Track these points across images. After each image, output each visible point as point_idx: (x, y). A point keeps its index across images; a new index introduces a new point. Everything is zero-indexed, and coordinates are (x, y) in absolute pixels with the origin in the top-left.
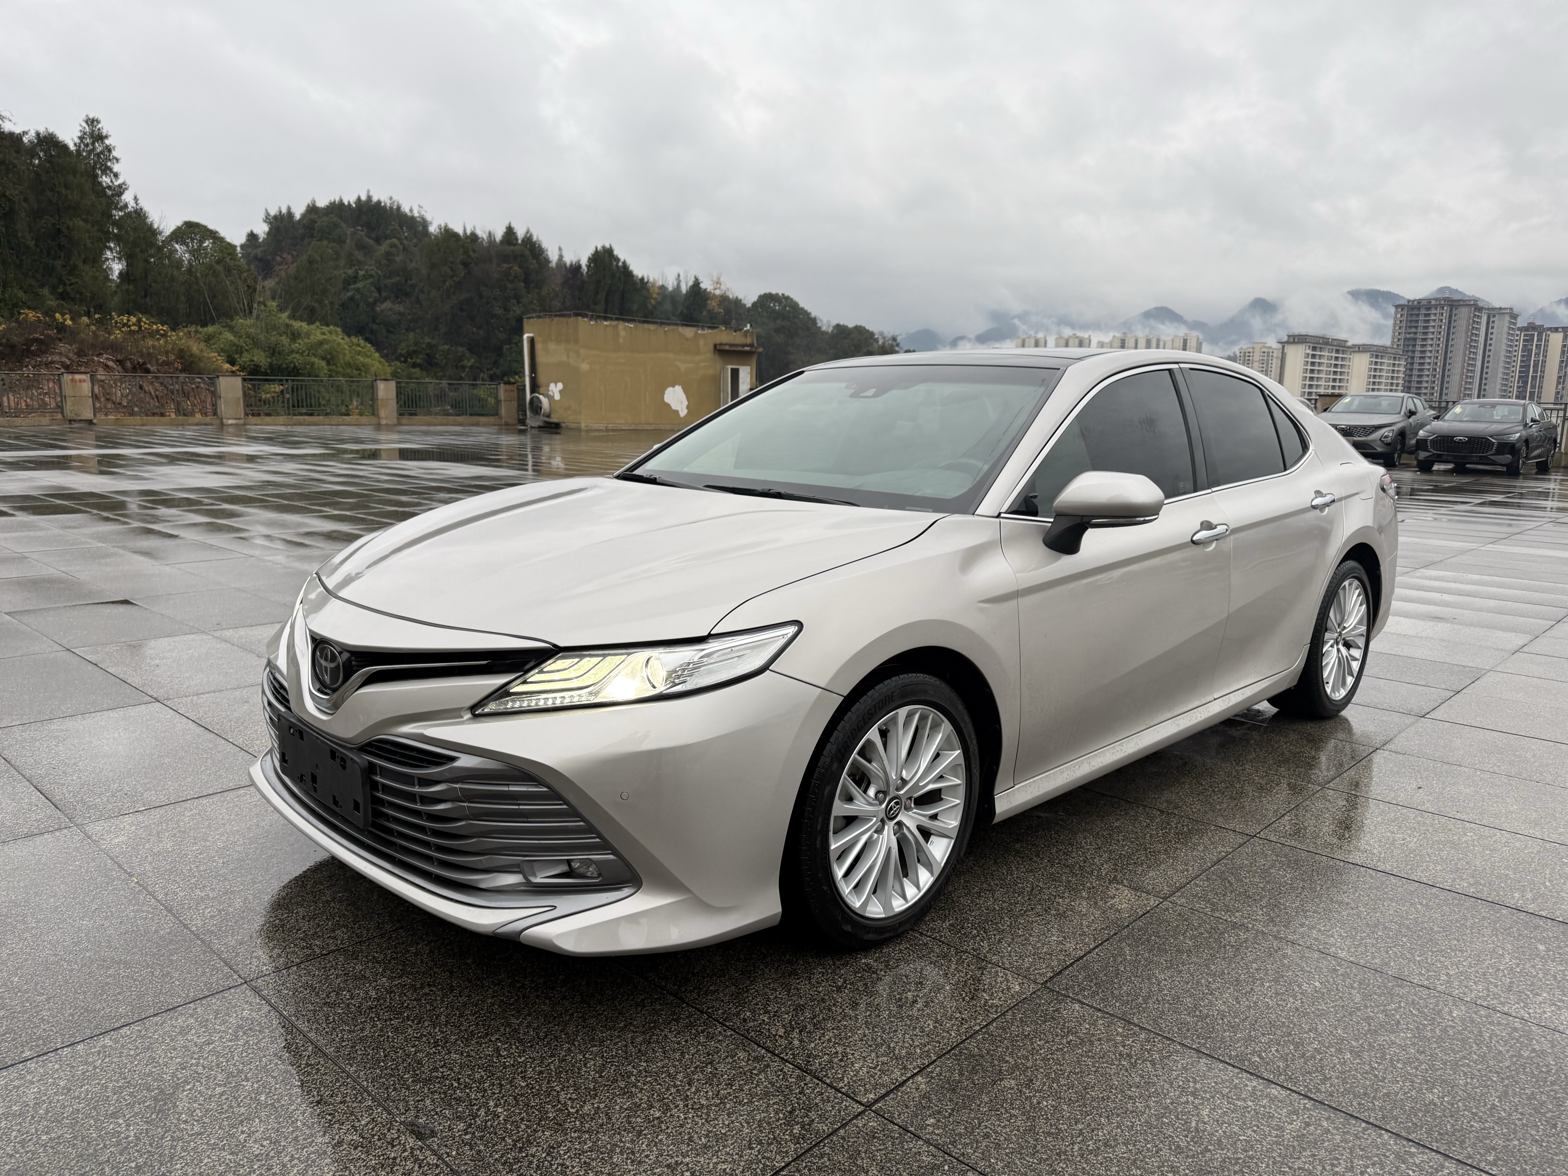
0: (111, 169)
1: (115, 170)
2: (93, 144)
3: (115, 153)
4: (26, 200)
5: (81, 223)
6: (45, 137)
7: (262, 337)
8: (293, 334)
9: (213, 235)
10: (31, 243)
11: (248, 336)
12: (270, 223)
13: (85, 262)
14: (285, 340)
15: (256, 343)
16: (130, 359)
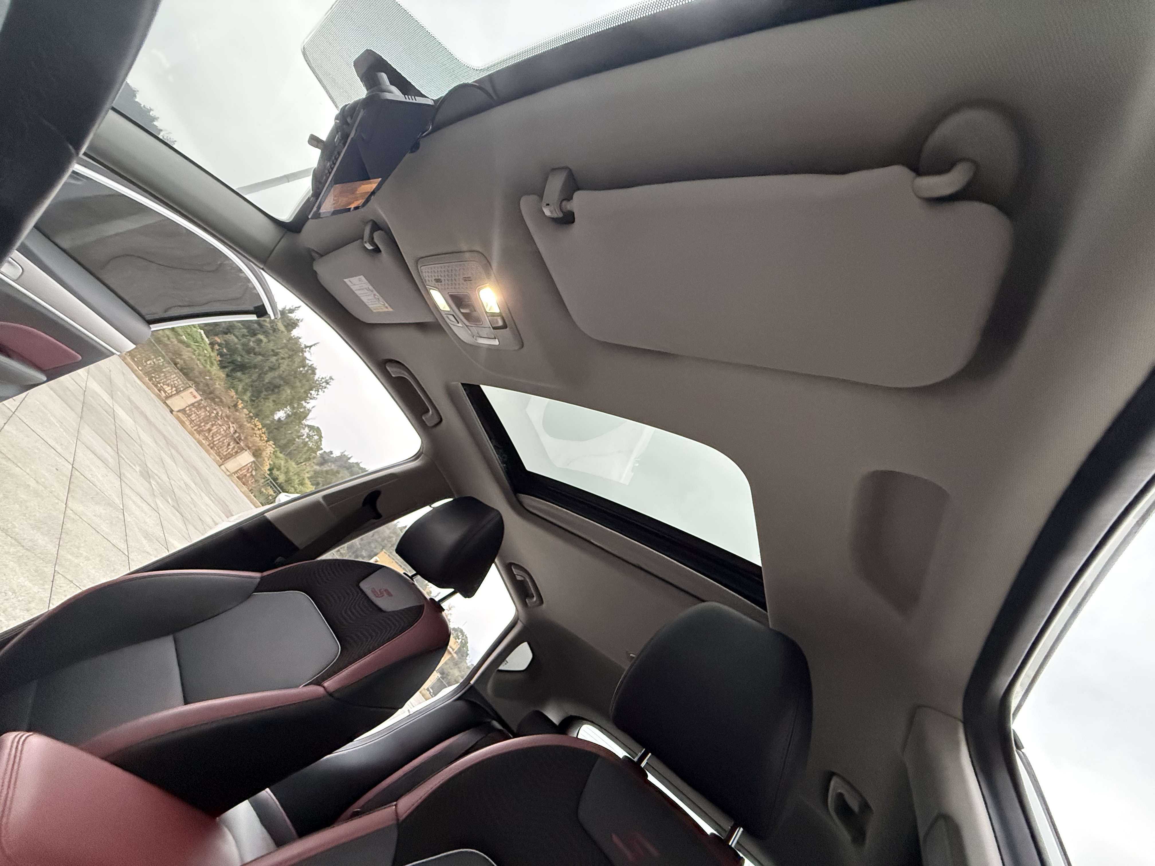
0: (318, 391)
1: (319, 393)
2: (323, 382)
3: (325, 390)
4: (283, 372)
5: (289, 392)
6: (313, 367)
7: (291, 474)
8: (301, 483)
9: (321, 437)
10: (267, 381)
11: (288, 469)
12: (341, 455)
13: (274, 401)
14: (297, 481)
15: (287, 473)
16: (240, 434)
